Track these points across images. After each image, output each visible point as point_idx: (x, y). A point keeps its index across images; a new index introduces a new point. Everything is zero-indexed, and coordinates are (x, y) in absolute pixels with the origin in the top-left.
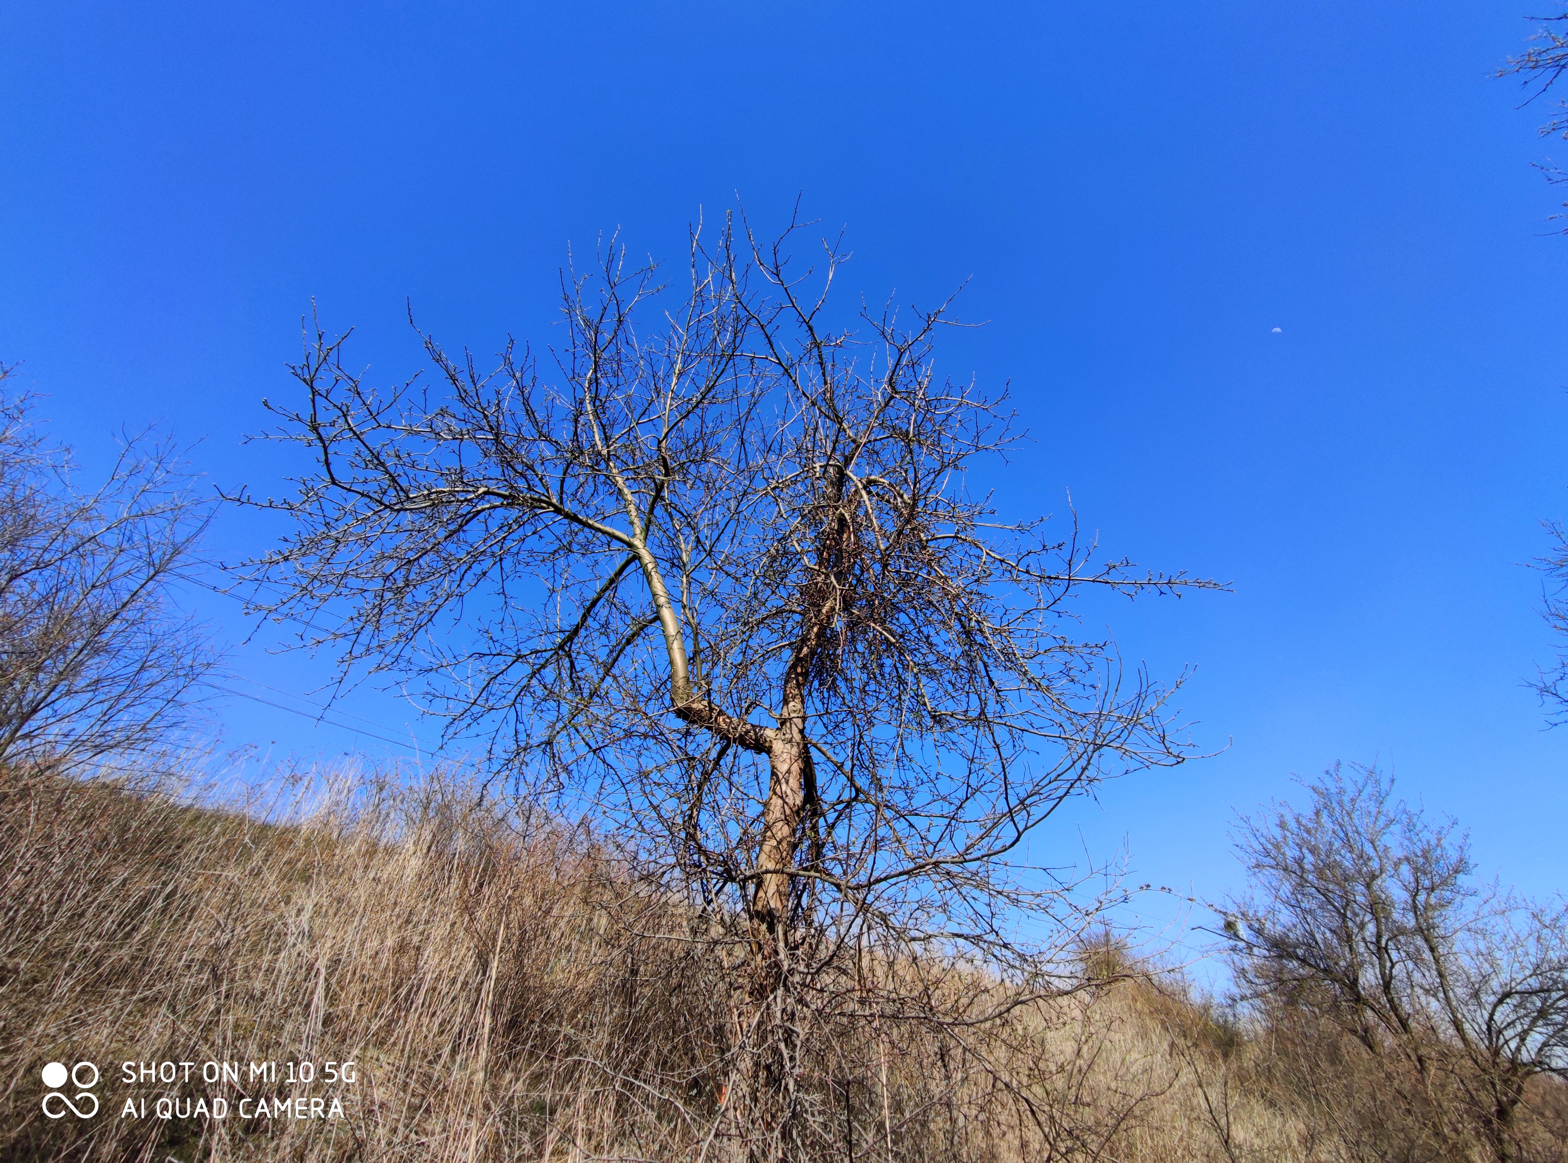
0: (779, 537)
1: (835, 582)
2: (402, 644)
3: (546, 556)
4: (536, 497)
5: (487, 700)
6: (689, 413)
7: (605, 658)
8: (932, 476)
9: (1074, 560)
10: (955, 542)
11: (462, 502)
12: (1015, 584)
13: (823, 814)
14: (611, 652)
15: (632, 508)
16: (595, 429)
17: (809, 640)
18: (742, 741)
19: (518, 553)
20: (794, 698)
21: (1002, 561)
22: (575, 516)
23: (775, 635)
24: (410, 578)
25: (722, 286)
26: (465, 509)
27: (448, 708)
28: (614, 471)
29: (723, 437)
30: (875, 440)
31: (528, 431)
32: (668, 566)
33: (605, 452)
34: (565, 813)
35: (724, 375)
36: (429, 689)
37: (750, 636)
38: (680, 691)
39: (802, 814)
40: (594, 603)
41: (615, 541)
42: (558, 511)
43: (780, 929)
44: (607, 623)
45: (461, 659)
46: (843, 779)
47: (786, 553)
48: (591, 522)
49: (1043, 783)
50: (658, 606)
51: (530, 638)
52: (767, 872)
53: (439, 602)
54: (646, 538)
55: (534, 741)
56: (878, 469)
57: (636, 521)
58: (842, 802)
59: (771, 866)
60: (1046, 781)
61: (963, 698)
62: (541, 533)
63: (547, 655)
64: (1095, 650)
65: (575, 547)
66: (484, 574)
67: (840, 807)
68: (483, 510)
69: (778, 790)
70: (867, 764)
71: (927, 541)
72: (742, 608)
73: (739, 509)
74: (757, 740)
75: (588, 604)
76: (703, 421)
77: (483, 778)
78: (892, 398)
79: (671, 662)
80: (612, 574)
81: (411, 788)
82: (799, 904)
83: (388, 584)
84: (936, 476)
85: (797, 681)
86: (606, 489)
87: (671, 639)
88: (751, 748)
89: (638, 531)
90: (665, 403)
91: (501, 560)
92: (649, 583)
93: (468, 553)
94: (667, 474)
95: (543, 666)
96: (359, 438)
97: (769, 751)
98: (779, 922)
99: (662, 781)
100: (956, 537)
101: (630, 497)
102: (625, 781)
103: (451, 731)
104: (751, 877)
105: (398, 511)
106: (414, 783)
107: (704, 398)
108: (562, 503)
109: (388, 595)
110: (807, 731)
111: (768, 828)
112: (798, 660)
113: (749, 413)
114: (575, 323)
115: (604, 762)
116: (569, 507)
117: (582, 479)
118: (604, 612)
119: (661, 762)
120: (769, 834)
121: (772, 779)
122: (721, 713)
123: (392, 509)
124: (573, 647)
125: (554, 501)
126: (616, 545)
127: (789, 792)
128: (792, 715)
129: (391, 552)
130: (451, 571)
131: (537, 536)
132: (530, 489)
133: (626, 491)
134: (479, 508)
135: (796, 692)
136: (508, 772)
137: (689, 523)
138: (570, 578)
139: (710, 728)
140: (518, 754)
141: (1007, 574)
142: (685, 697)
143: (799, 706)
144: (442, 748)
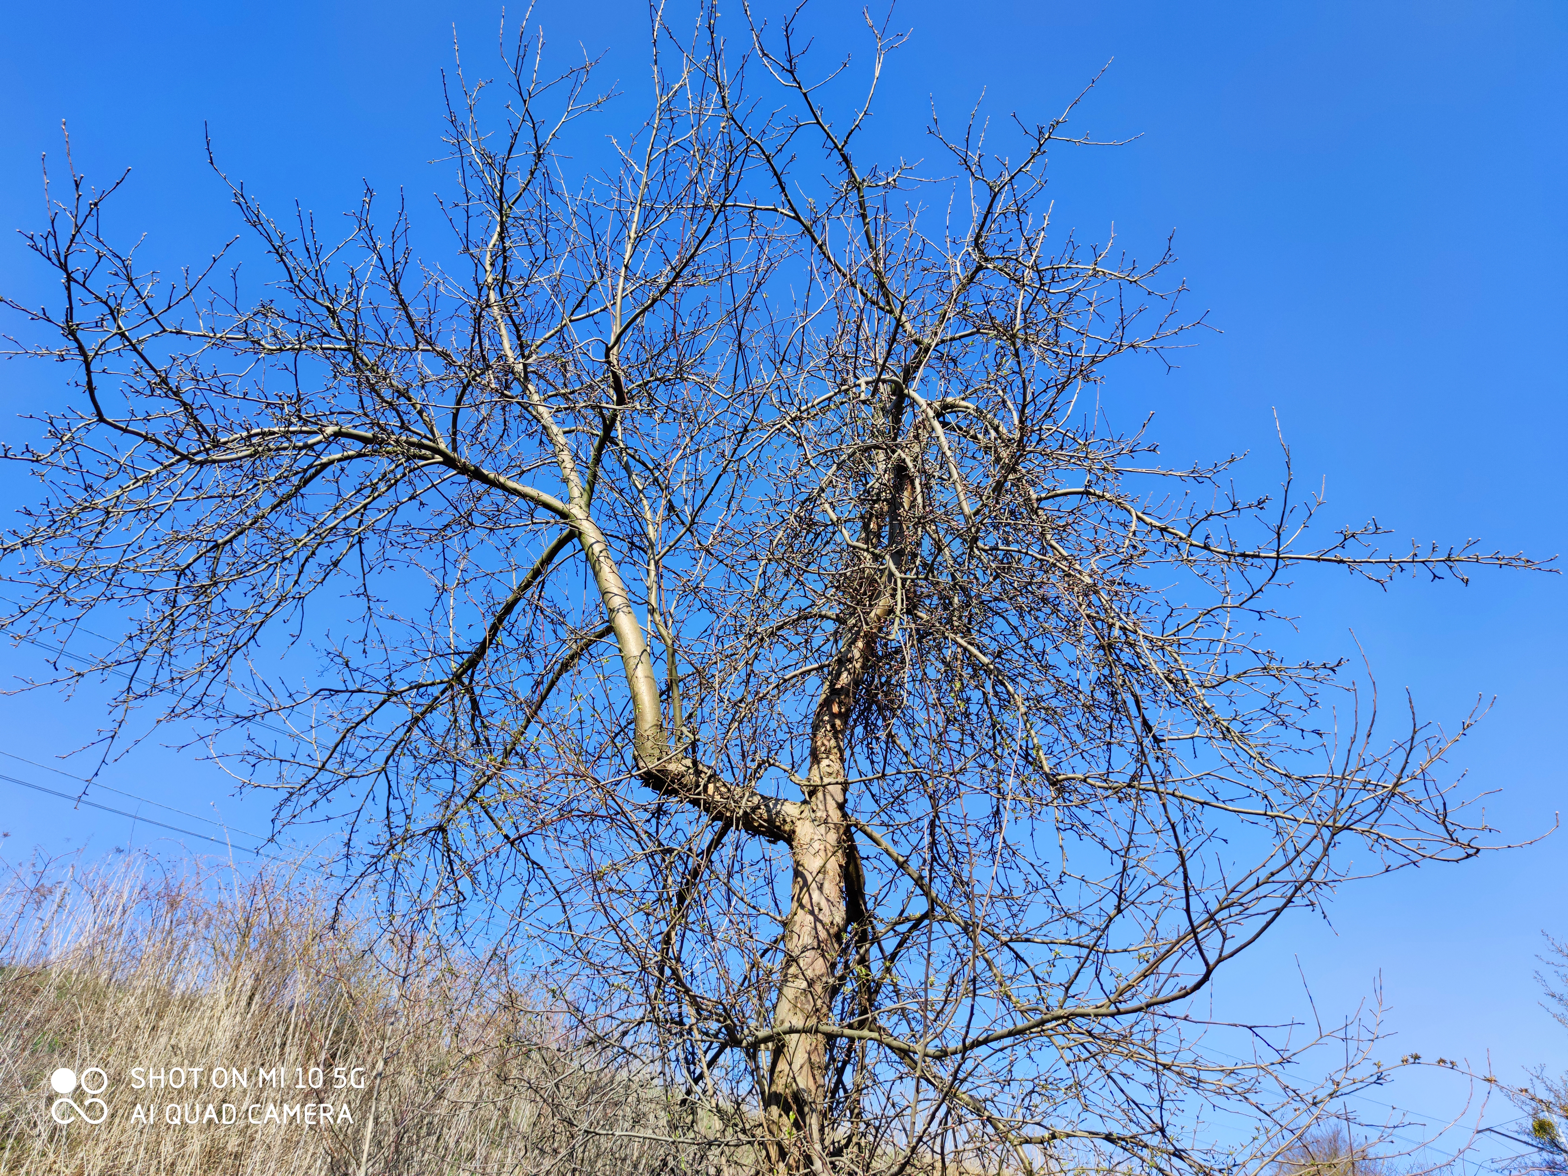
0: (804, 497)
1: (893, 568)
2: (209, 675)
3: (434, 533)
4: (415, 439)
5: (342, 763)
6: (654, 301)
7: (529, 693)
8: (1052, 392)
9: (1286, 525)
10: (1085, 500)
11: (300, 449)
12: (1184, 567)
13: (876, 940)
14: (538, 684)
15: (566, 456)
16: (504, 331)
17: (850, 661)
18: (748, 824)
19: (386, 531)
20: (828, 752)
21: (1163, 530)
22: (477, 469)
23: (795, 654)
24: (219, 572)
25: (703, 95)
26: (304, 461)
27: (280, 777)
28: (536, 397)
29: (709, 341)
30: (952, 339)
31: (400, 334)
32: (625, 547)
33: (519, 368)
34: (467, 939)
35: (708, 239)
36: (251, 747)
37: (756, 656)
38: (649, 744)
39: (846, 937)
40: (509, 608)
41: (541, 509)
42: (449, 462)
43: (814, 1121)
44: (530, 638)
45: (299, 698)
46: (907, 883)
47: (811, 524)
48: (502, 479)
49: (1244, 888)
50: (612, 610)
51: (408, 665)
52: (792, 1031)
53: (267, 608)
54: (589, 505)
55: (418, 827)
56: (956, 386)
57: (574, 477)
58: (908, 919)
59: (798, 1022)
60: (1251, 882)
61: (1101, 753)
62: (423, 498)
63: (436, 691)
64: (1323, 673)
65: (477, 519)
66: (335, 564)
67: (903, 928)
68: (331, 462)
69: (806, 900)
70: (945, 858)
71: (1039, 500)
72: (745, 612)
73: (740, 453)
74: (770, 821)
75: (499, 608)
76: (676, 314)
77: (336, 887)
78: (980, 268)
79: (634, 698)
80: (537, 563)
81: (221, 905)
82: (840, 1081)
83: (183, 583)
84: (1059, 392)
85: (833, 726)
86: (523, 427)
87: (632, 662)
88: (763, 833)
89: (576, 493)
90: (614, 288)
91: (360, 541)
92: (596, 575)
93: (310, 532)
94: (621, 401)
95: (431, 708)
96: (136, 350)
97: (789, 838)
98: (813, 1110)
99: (621, 887)
100: (1088, 493)
101: (561, 439)
102: (560, 888)
103: (286, 812)
104: (766, 1040)
105: (202, 464)
106: (224, 896)
107: (678, 275)
108: (455, 449)
109: (184, 600)
110: (850, 805)
111: (791, 960)
112: (834, 692)
113: (750, 300)
114: (467, 160)
115: (528, 859)
116: (467, 455)
117: (484, 411)
118: (524, 622)
119: (619, 857)
120: (793, 970)
121: (795, 882)
122: (713, 777)
123: (191, 461)
124: (477, 677)
125: (442, 446)
126: (542, 515)
127: (824, 904)
128: (826, 780)
129: (188, 530)
130: (284, 559)
131: (415, 503)
132: (404, 427)
133: (555, 429)
134: (325, 459)
135: (833, 743)
136: (375, 876)
137: (656, 480)
138: (472, 568)
139: (695, 803)
140: (393, 847)
141: (1172, 551)
142: (657, 752)
143: (836, 766)
144: (271, 840)
